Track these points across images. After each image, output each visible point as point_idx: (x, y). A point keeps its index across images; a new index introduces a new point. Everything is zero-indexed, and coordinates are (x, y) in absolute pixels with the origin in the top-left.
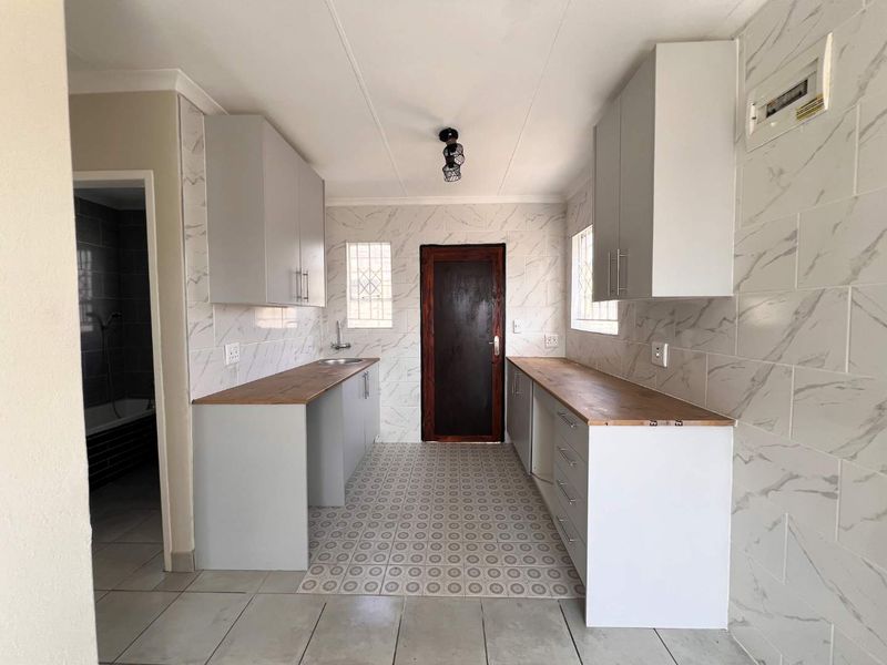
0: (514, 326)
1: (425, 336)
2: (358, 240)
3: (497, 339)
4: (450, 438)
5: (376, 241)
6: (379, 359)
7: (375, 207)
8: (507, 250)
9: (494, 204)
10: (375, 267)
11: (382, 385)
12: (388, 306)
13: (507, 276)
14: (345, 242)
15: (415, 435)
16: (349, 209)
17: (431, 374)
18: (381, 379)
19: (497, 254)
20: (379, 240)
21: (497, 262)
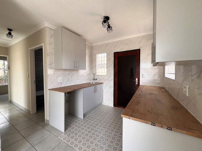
0: (143, 75)
1: (115, 77)
2: (99, 53)
3: (137, 79)
4: (121, 107)
5: (103, 53)
6: (103, 83)
7: (103, 44)
8: (141, 51)
9: (136, 37)
10: (103, 59)
11: (104, 90)
12: (106, 69)
13: (141, 59)
14: (96, 54)
15: (112, 105)
16: (97, 45)
17: (117, 88)
18: (104, 88)
19: (137, 52)
20: (104, 52)
21: (137, 55)
